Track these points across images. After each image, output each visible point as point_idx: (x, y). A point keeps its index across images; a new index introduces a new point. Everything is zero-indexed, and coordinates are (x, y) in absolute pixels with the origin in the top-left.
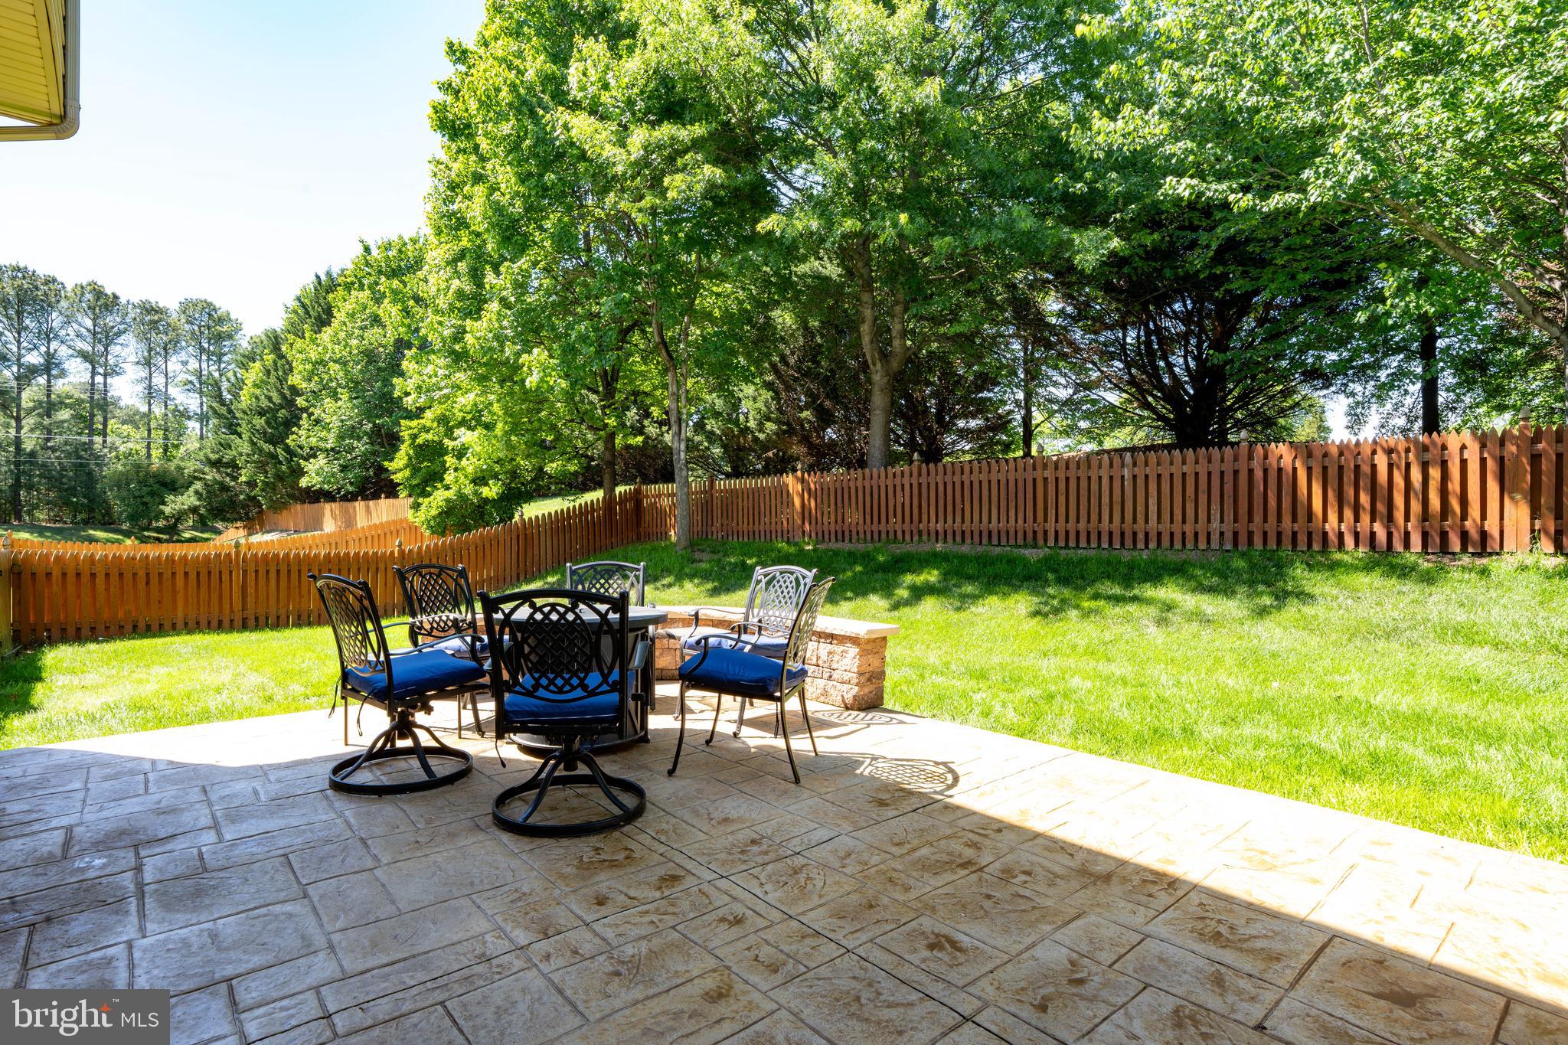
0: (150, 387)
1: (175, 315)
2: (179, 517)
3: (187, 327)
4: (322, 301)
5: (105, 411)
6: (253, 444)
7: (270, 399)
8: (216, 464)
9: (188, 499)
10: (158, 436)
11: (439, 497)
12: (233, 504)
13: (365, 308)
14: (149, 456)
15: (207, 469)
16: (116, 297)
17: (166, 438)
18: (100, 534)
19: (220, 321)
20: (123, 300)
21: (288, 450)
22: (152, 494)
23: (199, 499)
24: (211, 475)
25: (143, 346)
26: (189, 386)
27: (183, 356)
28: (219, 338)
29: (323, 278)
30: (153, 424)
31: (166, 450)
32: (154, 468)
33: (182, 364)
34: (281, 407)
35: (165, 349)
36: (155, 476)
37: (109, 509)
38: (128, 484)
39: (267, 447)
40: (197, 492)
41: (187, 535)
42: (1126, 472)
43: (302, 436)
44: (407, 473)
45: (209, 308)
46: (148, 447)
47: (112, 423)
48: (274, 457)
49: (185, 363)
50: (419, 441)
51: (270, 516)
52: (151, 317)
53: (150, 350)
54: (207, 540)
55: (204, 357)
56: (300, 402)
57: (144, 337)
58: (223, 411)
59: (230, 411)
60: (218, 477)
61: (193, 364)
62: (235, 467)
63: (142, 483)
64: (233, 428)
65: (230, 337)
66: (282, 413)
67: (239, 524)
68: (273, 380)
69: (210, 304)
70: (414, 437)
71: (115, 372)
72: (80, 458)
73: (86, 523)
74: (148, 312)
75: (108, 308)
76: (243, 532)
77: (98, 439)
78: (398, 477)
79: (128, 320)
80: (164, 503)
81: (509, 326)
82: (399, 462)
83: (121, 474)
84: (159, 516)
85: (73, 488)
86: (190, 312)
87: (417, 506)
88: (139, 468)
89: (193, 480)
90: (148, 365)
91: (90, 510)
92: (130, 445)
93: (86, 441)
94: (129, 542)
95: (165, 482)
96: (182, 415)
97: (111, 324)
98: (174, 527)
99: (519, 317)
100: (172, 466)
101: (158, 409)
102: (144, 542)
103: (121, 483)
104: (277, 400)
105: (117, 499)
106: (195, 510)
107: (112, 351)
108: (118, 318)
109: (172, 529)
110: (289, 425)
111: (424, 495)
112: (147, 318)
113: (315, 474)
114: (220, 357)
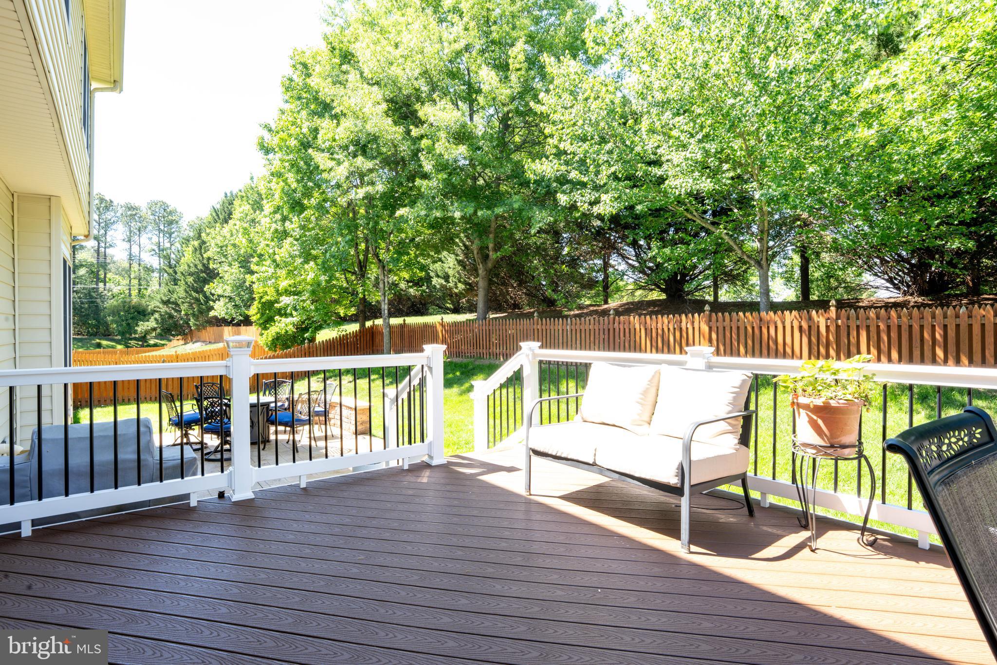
0: (130, 254)
1: (144, 211)
2: (147, 332)
3: (152, 217)
4: (226, 209)
5: (105, 269)
6: (186, 292)
7: (196, 266)
8: (166, 303)
9: (151, 324)
10: (135, 282)
11: (273, 331)
12: (176, 326)
13: (247, 215)
14: (130, 295)
15: (161, 306)
16: (111, 202)
17: (140, 285)
18: (104, 343)
19: (171, 213)
20: (115, 203)
21: (205, 296)
22: (132, 318)
23: (157, 323)
24: (164, 309)
25: (127, 230)
26: (153, 253)
27: (149, 235)
28: (171, 223)
29: (229, 195)
30: (132, 276)
31: (140, 290)
32: (133, 303)
33: (148, 240)
34: (202, 271)
35: (139, 230)
36: (134, 307)
37: (107, 326)
38: (118, 312)
39: (194, 294)
40: (156, 319)
41: (152, 342)
42: (568, 327)
43: (214, 288)
44: (259, 316)
45: (165, 206)
46: (130, 289)
47: (109, 275)
48: (198, 300)
49: (150, 239)
50: (263, 300)
51: (196, 334)
52: (132, 212)
53: (131, 232)
54: (163, 345)
55: (161, 235)
56: (212, 266)
57: (128, 224)
58: (170, 271)
59: (175, 272)
60: (167, 310)
61: (155, 239)
62: (177, 305)
63: (127, 312)
64: (175, 281)
65: (177, 222)
66: (203, 274)
67: (179, 337)
68: (198, 254)
69: (164, 203)
70: (261, 298)
71: (111, 246)
72: (91, 297)
73: (95, 335)
74: (129, 209)
75: (107, 208)
76: (182, 342)
77: (101, 285)
78: (253, 319)
79: (118, 214)
80: (137, 325)
81: (296, 249)
82: (253, 312)
83: (115, 306)
84: (135, 332)
85: (88, 315)
86: (153, 209)
87: (262, 334)
88: (125, 302)
89: (153, 312)
90: (129, 241)
91: (98, 328)
92: (119, 288)
93: (95, 286)
94: (119, 347)
95: (139, 313)
96: (149, 270)
97: (109, 217)
98: (144, 337)
99: (302, 244)
100: (143, 301)
101: (135, 266)
102: (128, 347)
103: (115, 312)
104: (200, 267)
105: (112, 321)
106: (154, 329)
107: (109, 233)
108: (112, 214)
109: (143, 339)
110: (206, 282)
111: (266, 328)
112: (129, 213)
113: (220, 309)
114: (170, 234)
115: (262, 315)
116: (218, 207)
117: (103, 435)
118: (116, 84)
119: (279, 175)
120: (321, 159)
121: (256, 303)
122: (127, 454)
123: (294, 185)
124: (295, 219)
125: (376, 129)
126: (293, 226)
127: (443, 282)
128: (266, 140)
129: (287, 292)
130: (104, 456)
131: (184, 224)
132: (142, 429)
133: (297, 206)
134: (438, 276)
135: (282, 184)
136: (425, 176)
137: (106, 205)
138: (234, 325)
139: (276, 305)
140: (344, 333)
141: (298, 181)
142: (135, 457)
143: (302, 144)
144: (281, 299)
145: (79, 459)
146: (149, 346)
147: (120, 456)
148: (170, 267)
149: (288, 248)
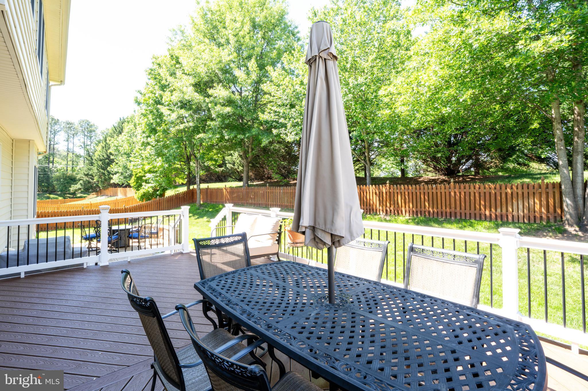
0: (68, 148)
1: (77, 125)
2: (76, 190)
3: (81, 128)
4: (120, 127)
5: (53, 156)
6: (98, 170)
7: (103, 156)
8: (87, 175)
9: (78, 186)
10: (70, 163)
11: (142, 191)
12: (92, 187)
14: (67, 170)
15: (84, 177)
16: (58, 120)
17: (73, 164)
18: (52, 196)
19: (91, 126)
20: (60, 121)
21: (108, 172)
22: (67, 183)
23: (81, 186)
24: (85, 178)
25: (66, 134)
26: (81, 147)
27: (79, 138)
28: (91, 131)
29: (122, 119)
30: (69, 160)
31: (73, 168)
32: (68, 175)
33: (78, 140)
34: (107, 159)
35: (73, 135)
36: (69, 177)
37: (54, 187)
38: (60, 179)
39: (102, 171)
40: (81, 184)
41: (79, 195)
43: (113, 168)
44: (135, 183)
45: (88, 123)
46: (67, 167)
47: (55, 159)
48: (104, 174)
50: (137, 176)
51: (103, 191)
52: (69, 126)
53: (68, 136)
54: (85, 197)
55: (86, 138)
56: (112, 157)
57: (66, 132)
58: (89, 158)
59: (92, 159)
60: (87, 179)
61: (82, 140)
62: (93, 176)
63: (65, 179)
64: (92, 164)
65: (94, 131)
66: (107, 161)
67: (94, 193)
68: (104, 150)
69: (88, 121)
70: (136, 174)
71: (57, 143)
72: (45, 171)
73: (46, 192)
74: (68, 124)
75: (55, 123)
76: (96, 196)
77: (51, 165)
78: (132, 185)
79: (62, 127)
80: (70, 187)
81: (153, 152)
82: (132, 182)
83: (58, 176)
84: (69, 190)
85: (43, 181)
86: (82, 124)
87: (136, 193)
88: (64, 174)
89: (80, 180)
90: (68, 141)
91: (48, 187)
92: (61, 166)
93: (47, 165)
94: (60, 198)
95: (72, 180)
96: (78, 156)
97: (56, 128)
98: (75, 192)
99: (156, 149)
100: (74, 173)
101: (70, 155)
102: (65, 198)
103: (58, 179)
104: (105, 156)
105: (57, 184)
106: (80, 189)
107: (56, 137)
108: (58, 126)
109: (74, 194)
110: (109, 164)
111: (138, 190)
112: (68, 126)
113: (116, 179)
114: (91, 137)
115: (137, 183)
116: (116, 125)
117: (52, 242)
118: (62, 82)
119: (145, 115)
120: (164, 110)
121: (133, 177)
122: (60, 249)
123: (152, 121)
124: (153, 137)
125: (190, 98)
126: (151, 140)
127: (232, 166)
128: (138, 98)
129: (150, 171)
130: (52, 250)
131: (98, 132)
132: (66, 240)
133: (154, 131)
134: (230, 163)
135: (146, 120)
136: (212, 120)
137: (56, 122)
138: (123, 187)
139: (143, 178)
140: (177, 192)
141: (153, 119)
142: (63, 250)
143: (156, 102)
144: (146, 175)
145: (42, 251)
146: (76, 198)
147: (57, 250)
148: (89, 156)
149: (149, 151)
